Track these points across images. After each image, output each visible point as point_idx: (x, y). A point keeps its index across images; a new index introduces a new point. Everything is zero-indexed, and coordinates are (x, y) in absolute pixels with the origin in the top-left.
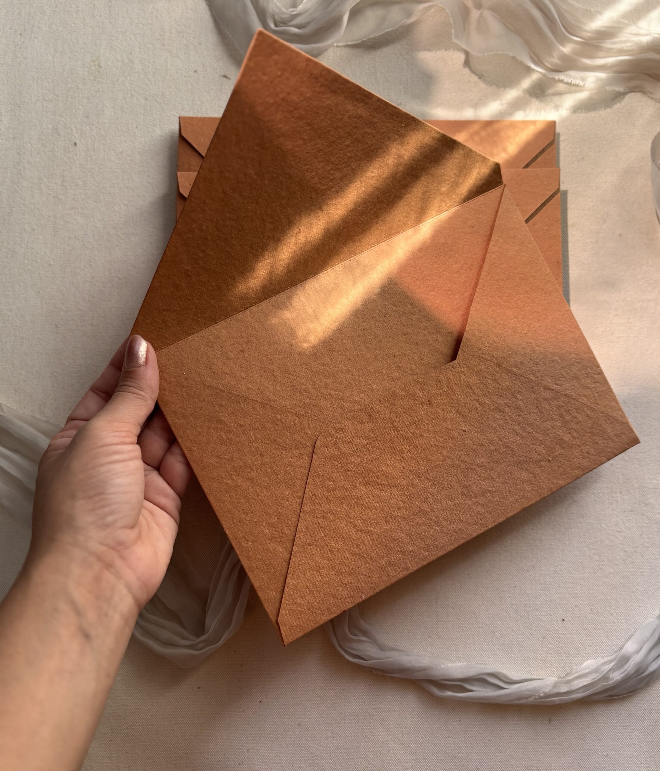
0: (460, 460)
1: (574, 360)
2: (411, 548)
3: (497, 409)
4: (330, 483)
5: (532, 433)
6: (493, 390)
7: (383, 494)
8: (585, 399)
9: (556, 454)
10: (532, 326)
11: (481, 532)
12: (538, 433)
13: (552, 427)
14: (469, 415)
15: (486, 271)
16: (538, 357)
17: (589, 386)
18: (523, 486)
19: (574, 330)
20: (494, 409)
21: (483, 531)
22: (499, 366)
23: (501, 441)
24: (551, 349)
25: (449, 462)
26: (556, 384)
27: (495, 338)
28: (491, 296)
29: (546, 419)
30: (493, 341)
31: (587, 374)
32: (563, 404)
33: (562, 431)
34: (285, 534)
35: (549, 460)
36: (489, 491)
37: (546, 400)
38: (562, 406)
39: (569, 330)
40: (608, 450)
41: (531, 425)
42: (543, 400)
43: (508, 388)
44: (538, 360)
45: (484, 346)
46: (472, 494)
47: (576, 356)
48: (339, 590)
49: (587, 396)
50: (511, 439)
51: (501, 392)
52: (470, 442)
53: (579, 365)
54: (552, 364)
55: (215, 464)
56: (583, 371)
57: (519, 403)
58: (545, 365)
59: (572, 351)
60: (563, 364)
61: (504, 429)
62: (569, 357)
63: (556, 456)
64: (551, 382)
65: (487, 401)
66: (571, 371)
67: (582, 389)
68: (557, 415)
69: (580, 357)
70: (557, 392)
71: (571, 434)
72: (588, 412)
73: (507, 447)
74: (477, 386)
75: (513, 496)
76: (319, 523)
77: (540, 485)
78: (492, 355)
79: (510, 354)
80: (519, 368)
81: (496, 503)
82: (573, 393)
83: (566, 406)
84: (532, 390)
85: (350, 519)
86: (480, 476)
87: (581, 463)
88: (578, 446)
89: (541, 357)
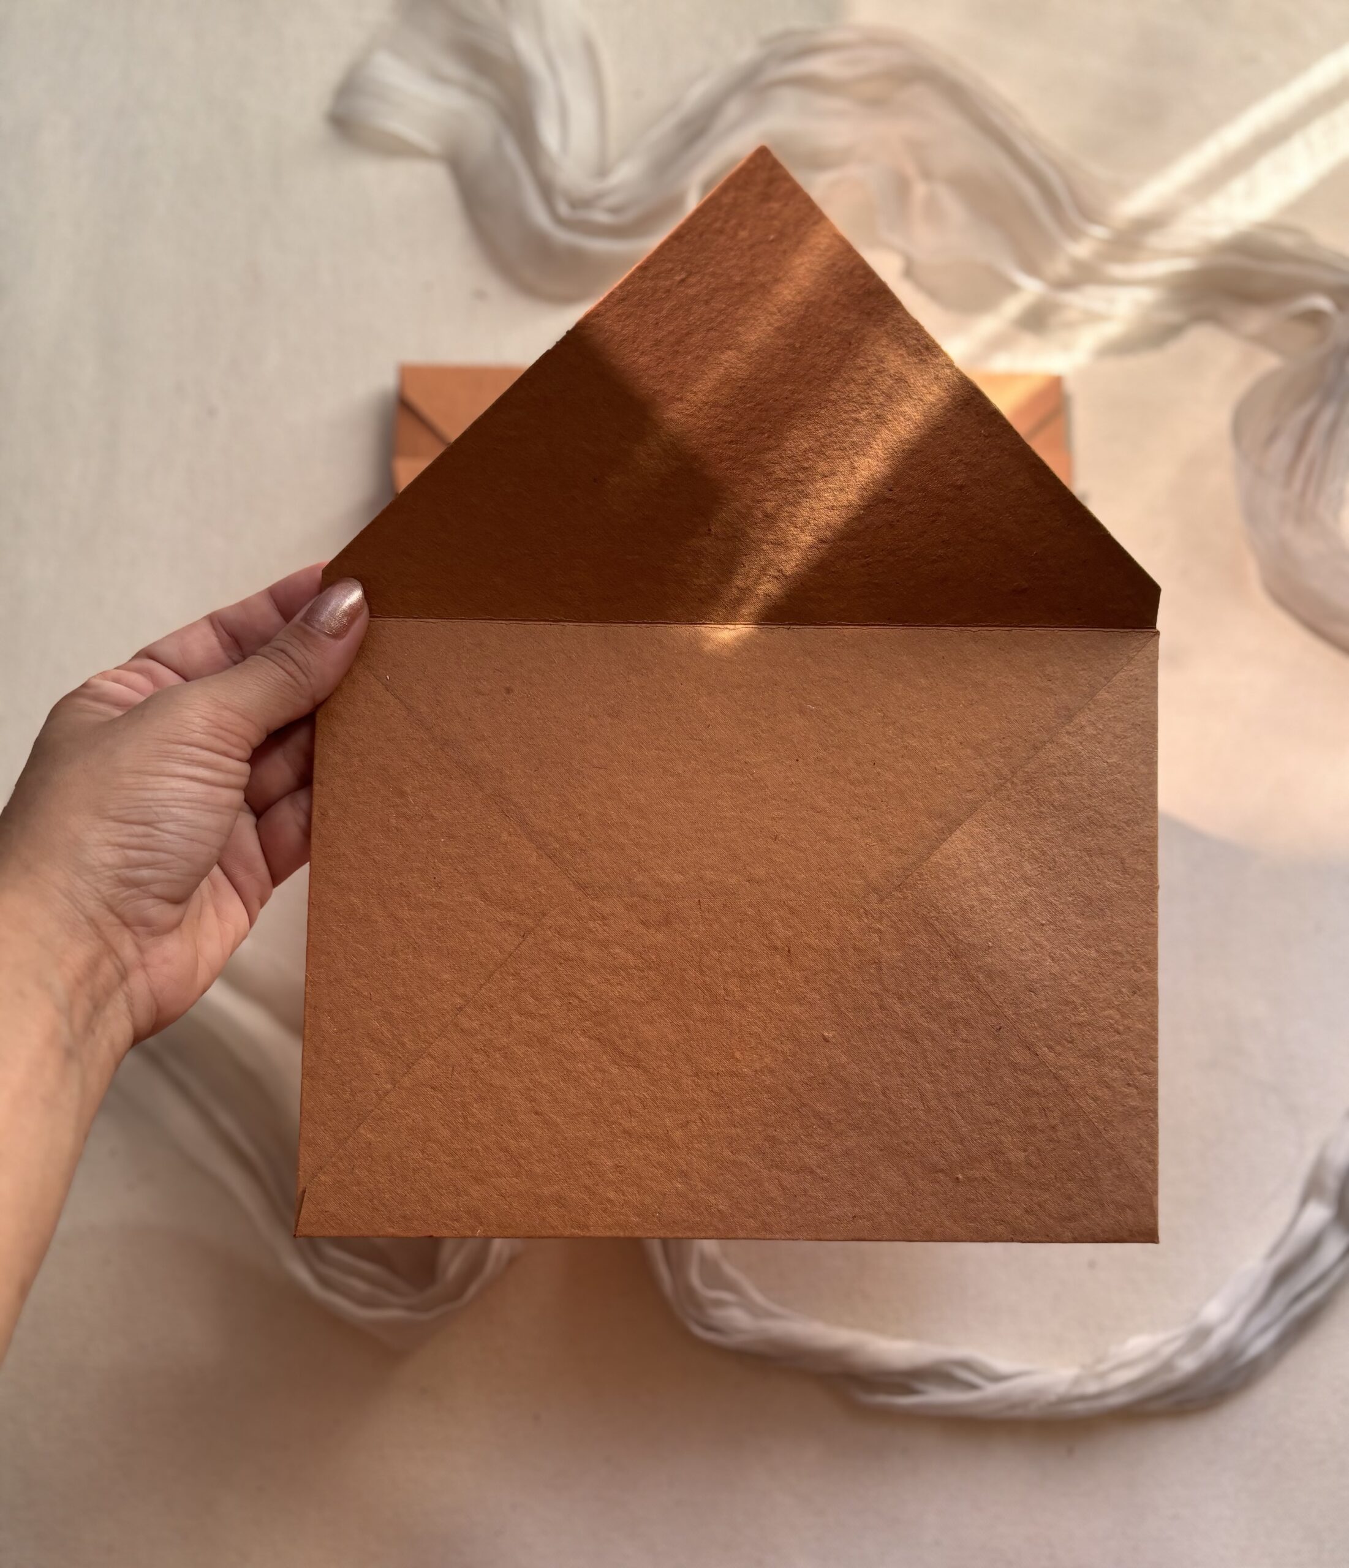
0: (788, 1087)
1: (1111, 1021)
2: (612, 1195)
3: (908, 1033)
4: (531, 1000)
5: (952, 1111)
6: (919, 994)
7: (615, 1070)
8: (1093, 1105)
9: (977, 1174)
10: (1062, 918)
12: (963, 1118)
13: (998, 1122)
14: (850, 1015)
15: (1027, 772)
16: (1041, 980)
17: (1115, 1085)
18: (882, 1198)
19: (1143, 967)
20: (902, 1030)
22: (957, 957)
23: (884, 1094)
24: (1075, 978)
25: (768, 1080)
26: (1050, 1048)
27: (976, 903)
28: (1014, 823)
29: (993, 1101)
30: (969, 906)
31: (1122, 1060)
32: (1041, 1090)
33: (1013, 1138)
34: (403, 1045)
35: (958, 1178)
36: (812, 1172)
37: (1014, 1066)
38: (1038, 1093)
39: (1133, 962)
40: (1085, 1222)
41: (958, 1095)
42: (1006, 1063)
43: (950, 1005)
44: (1038, 985)
45: (947, 907)
46: (778, 1159)
47: (1118, 1017)
48: (441, 1195)
49: (1099, 1102)
50: (905, 1102)
51: (934, 1006)
52: (826, 1064)
53: (1117, 1037)
54: (1063, 1008)
55: (353, 860)
56: (1117, 1051)
57: (958, 1044)
58: (1047, 1000)
59: (1116, 1003)
60: (1084, 1017)
61: (902, 1076)
62: (1105, 1010)
63: (976, 1179)
64: (1043, 1038)
65: (898, 1007)
66: (1094, 1039)
67: (1098, 1083)
68: (1019, 1105)
69: (1126, 1022)
70: (1043, 1063)
71: (1026, 1154)
72: (1083, 1131)
73: (891, 1112)
74: (894, 971)
75: (854, 1206)
76: (472, 1059)
77: (915, 1214)
78: (955, 931)
79: (989, 947)
80: (993, 981)
81: (814, 1201)
82: (1073, 1082)
83: (1045, 1096)
84: (996, 1033)
85: (531, 1082)
86: (812, 1136)
87: (1016, 1217)
88: (1030, 1184)
89: (1046, 983)
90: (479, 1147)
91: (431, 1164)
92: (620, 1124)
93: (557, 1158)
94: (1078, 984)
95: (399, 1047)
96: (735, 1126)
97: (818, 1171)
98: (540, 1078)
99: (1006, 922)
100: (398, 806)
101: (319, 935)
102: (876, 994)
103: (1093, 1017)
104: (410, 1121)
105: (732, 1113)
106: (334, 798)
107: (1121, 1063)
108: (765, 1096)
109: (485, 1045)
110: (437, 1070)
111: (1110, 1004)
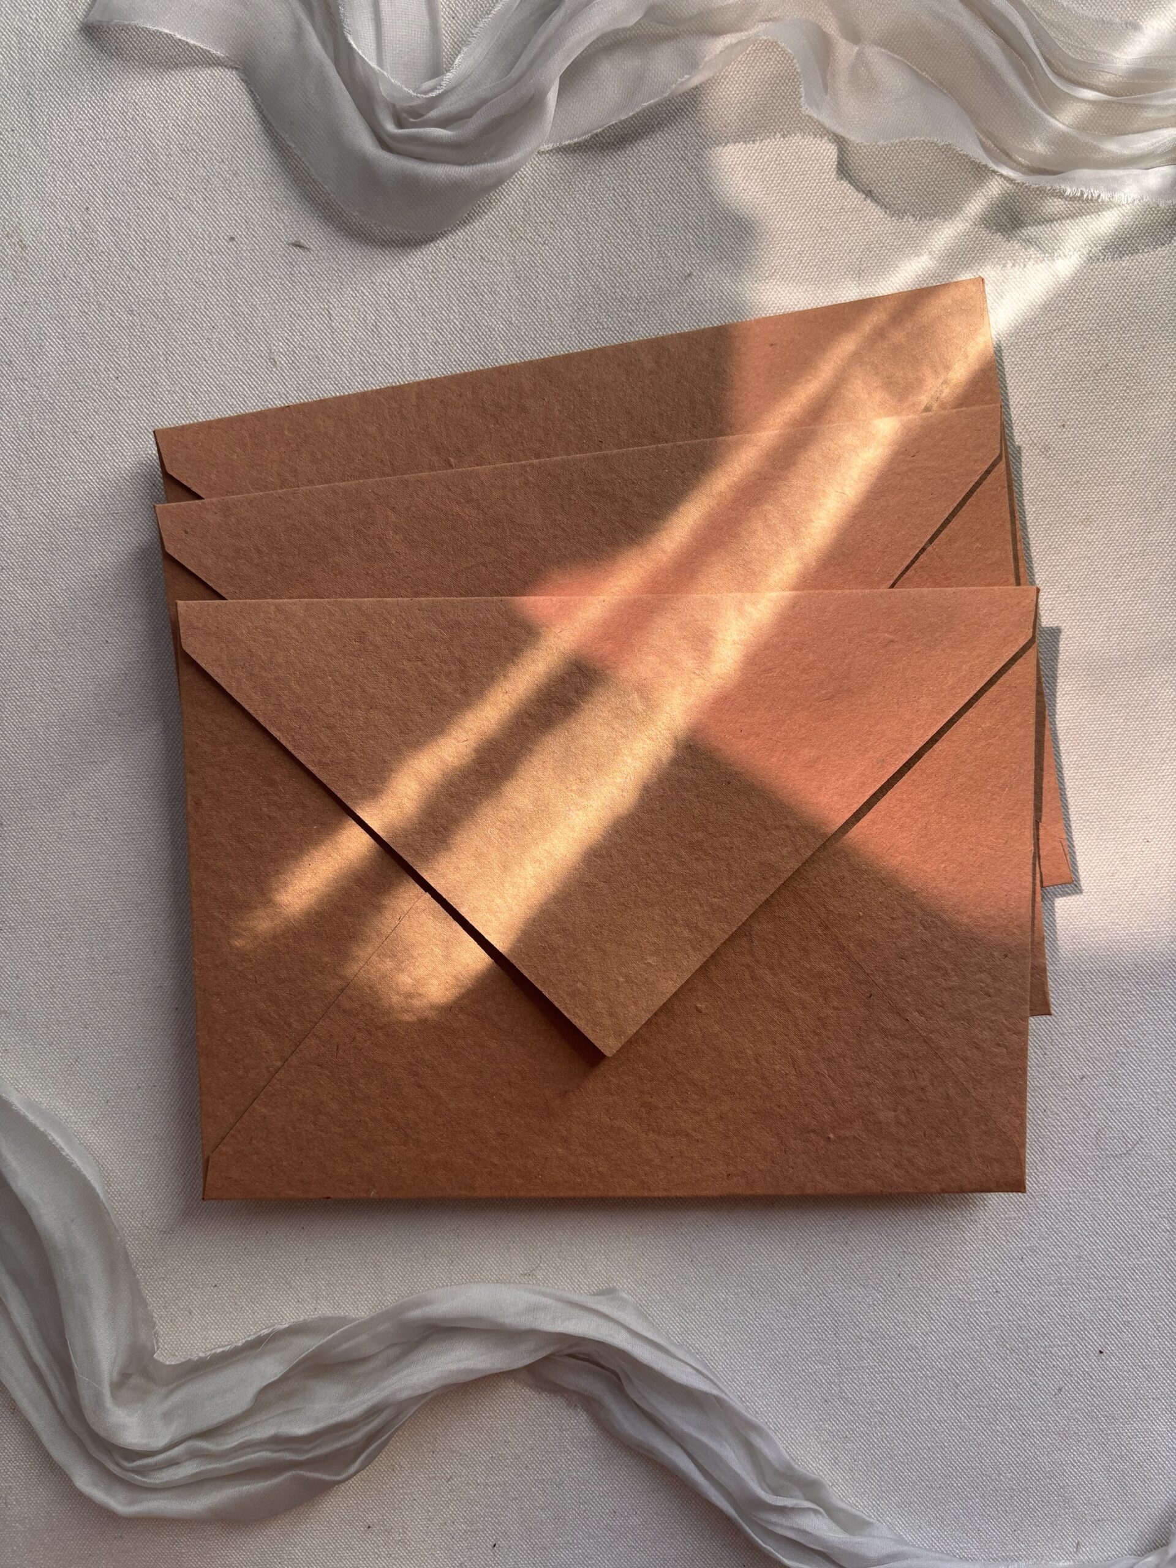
0: (662, 1056)
1: (982, 984)
2: (496, 1160)
3: (779, 1002)
4: (409, 981)
5: (824, 1076)
6: (790, 964)
7: (493, 1045)
8: (963, 1065)
9: (848, 1134)
11: (634, 1194)
12: (835, 1082)
13: (868, 1084)
14: (722, 986)
16: (912, 947)
17: (985, 1046)
18: (755, 1157)
19: (1015, 930)
20: (774, 1000)
21: (640, 1195)
22: (827, 928)
23: (757, 1061)
24: (946, 944)
25: (643, 1050)
26: (921, 1012)
27: (846, 874)
29: (864, 1065)
30: (839, 877)
31: (992, 1022)
32: (911, 1054)
33: (882, 1099)
34: (290, 1025)
35: (829, 1138)
36: (687, 1135)
37: (885, 1032)
38: (908, 1057)
39: (1005, 926)
40: (953, 1175)
41: (829, 1060)
42: (876, 1029)
43: (821, 975)
44: (910, 953)
45: (817, 878)
46: (654, 1124)
47: (989, 981)
48: (335, 1162)
49: (968, 1062)
50: (778, 1067)
51: (805, 976)
52: (699, 1033)
53: (988, 1000)
54: (934, 973)
55: (229, 847)
56: (988, 1013)
57: (829, 1012)
58: (918, 967)
59: (987, 967)
60: (955, 981)
61: (775, 1043)
62: (976, 974)
63: (847, 1138)
64: (914, 1003)
65: (769, 978)
66: (965, 1003)
67: (967, 1044)
68: (890, 1068)
69: (997, 985)
70: (913, 1028)
71: (896, 1113)
72: (952, 1092)
73: (763, 1078)
74: (764, 943)
75: (728, 1165)
76: (355, 1038)
77: (788, 1171)
78: (825, 902)
79: (859, 916)
80: (863, 949)
81: (690, 1161)
82: (943, 1044)
83: (915, 1060)
84: (867, 1000)
85: (413, 1058)
86: (686, 1101)
87: (885, 1172)
88: (899, 1142)
89: (917, 950)
90: (367, 1119)
91: (323, 1134)
92: (501, 1095)
93: (441, 1128)
94: (950, 949)
95: (286, 1027)
96: (612, 1094)
97: (694, 1134)
98: (422, 1054)
99: (877, 892)
100: (268, 794)
101: (202, 921)
102: (748, 966)
103: (964, 981)
104: (300, 1096)
105: (609, 1082)
106: (206, 787)
107: (991, 1025)
108: (641, 1065)
109: (367, 1025)
110: (323, 1048)
111: (981, 968)
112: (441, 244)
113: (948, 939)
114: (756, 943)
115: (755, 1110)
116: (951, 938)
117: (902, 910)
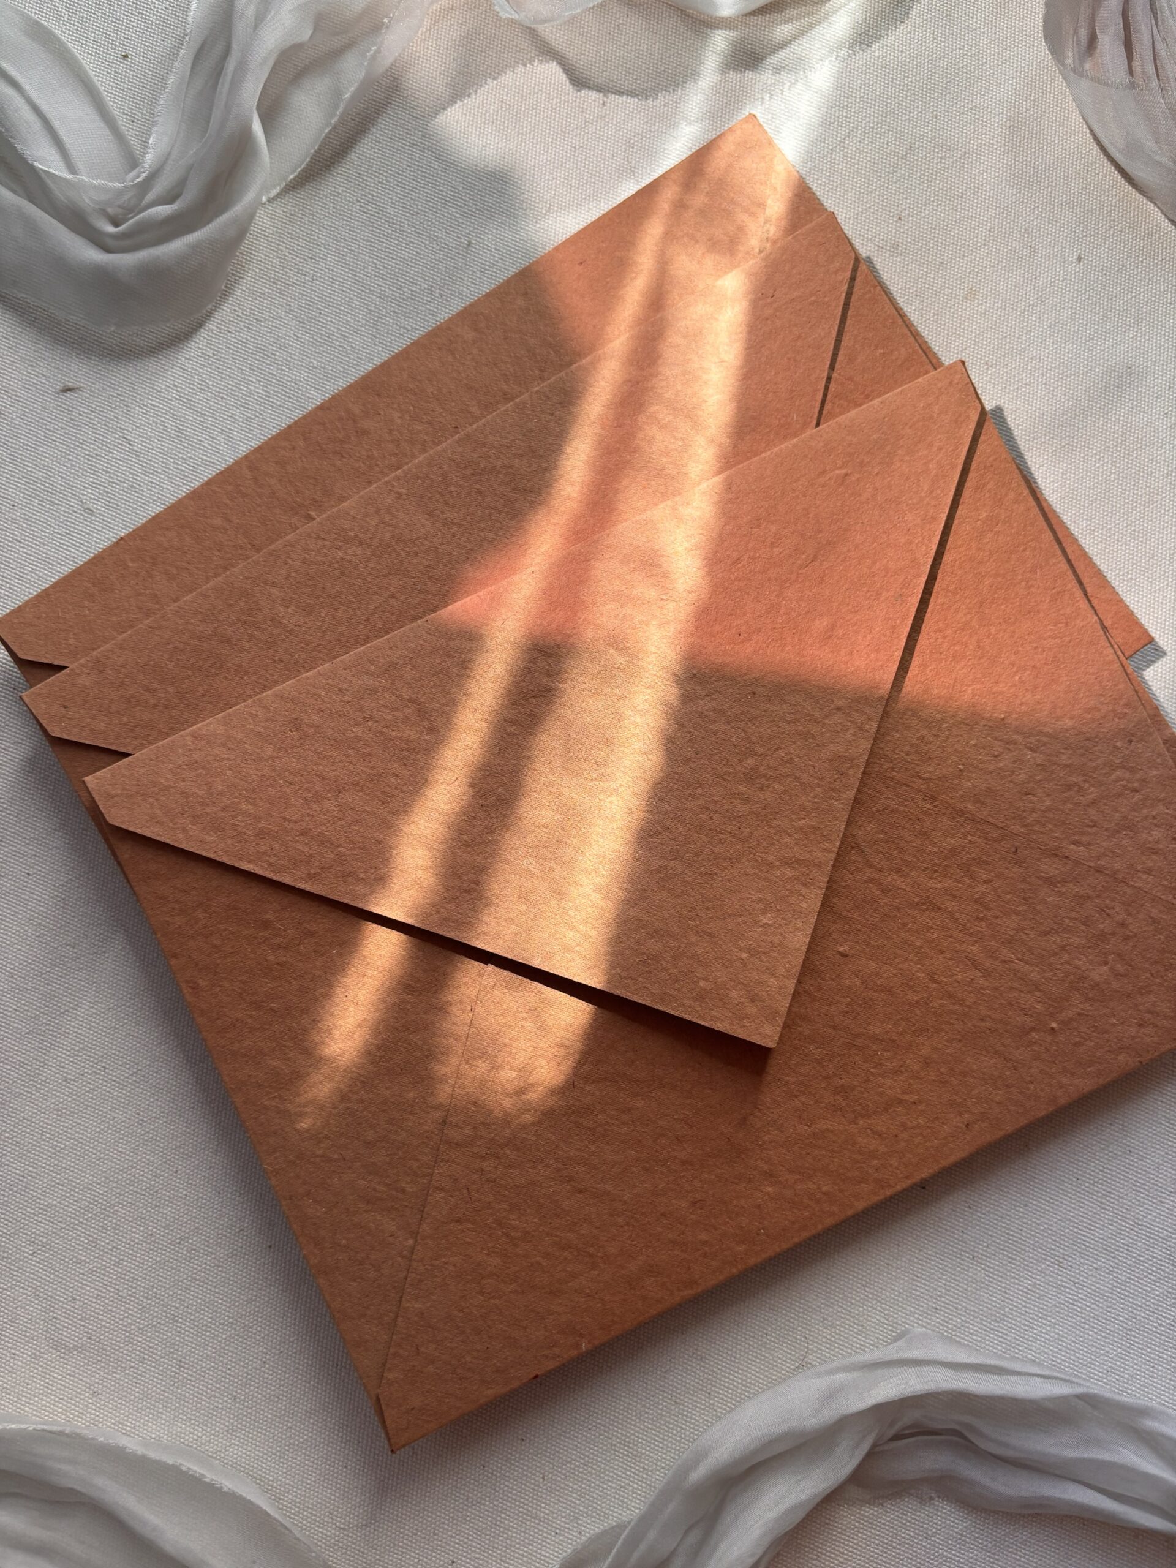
0: (830, 1026)
1: (1122, 783)
2: (704, 1236)
3: (924, 904)
5: (1012, 962)
6: (915, 857)
7: (640, 1104)
8: (1150, 879)
9: (1070, 1014)
10: (1019, 702)
11: (875, 1199)
12: (1027, 963)
13: (1063, 948)
14: (854, 916)
16: (1031, 777)
17: (1161, 846)
18: (985, 1090)
19: (1125, 710)
20: (918, 904)
21: (882, 1197)
22: (933, 799)
23: (933, 981)
24: (1064, 757)
26: (1077, 843)
27: (924, 732)
29: (1048, 929)
30: (918, 738)
31: (1154, 817)
32: (1090, 893)
33: (1087, 957)
34: (403, 1191)
35: (1053, 1029)
36: (900, 1102)
37: (1050, 882)
38: (1089, 897)
39: (1111, 711)
41: (1009, 942)
42: (1040, 882)
43: (953, 852)
44: (1031, 785)
45: (897, 751)
46: (858, 1108)
47: (1127, 775)
48: (525, 1328)
49: (1153, 873)
50: (959, 977)
51: (937, 862)
52: (856, 980)
53: (1137, 796)
54: (1068, 794)
55: (249, 1021)
56: (1145, 811)
57: (982, 888)
58: (1048, 795)
59: (1118, 761)
60: (1093, 792)
61: (942, 952)
62: (1111, 775)
63: (1071, 1019)
64: (1064, 837)
65: (900, 882)
66: (1116, 810)
67: (1142, 853)
68: (1076, 919)
69: (1138, 776)
70: (1077, 863)
71: (1109, 966)
72: (1154, 912)
73: (950, 996)
74: (876, 847)
75: (960, 1114)
76: (482, 1170)
77: (1028, 1089)
78: (917, 772)
79: (961, 770)
80: (984, 804)
81: (917, 1131)
82: (1117, 866)
83: (1098, 896)
84: (1015, 857)
85: (558, 1162)
86: (881, 1064)
87: (1133, 1038)
88: (1129, 996)
89: (1038, 778)
90: (538, 1259)
91: (497, 1301)
92: (675, 1157)
93: (626, 1228)
94: (1071, 761)
95: (400, 1195)
96: (796, 1096)
97: (906, 1097)
98: (566, 1152)
99: (965, 736)
100: (267, 939)
101: (255, 1118)
102: (872, 880)
103: (1103, 788)
104: (451, 1268)
105: (786, 1083)
106: (197, 965)
107: (1155, 821)
108: (812, 1047)
109: (489, 1148)
110: (452, 1200)
111: (1112, 766)
112: (211, 325)
113: (1063, 751)
114: (867, 850)
115: (959, 1037)
116: (1066, 749)
117: (1000, 743)
